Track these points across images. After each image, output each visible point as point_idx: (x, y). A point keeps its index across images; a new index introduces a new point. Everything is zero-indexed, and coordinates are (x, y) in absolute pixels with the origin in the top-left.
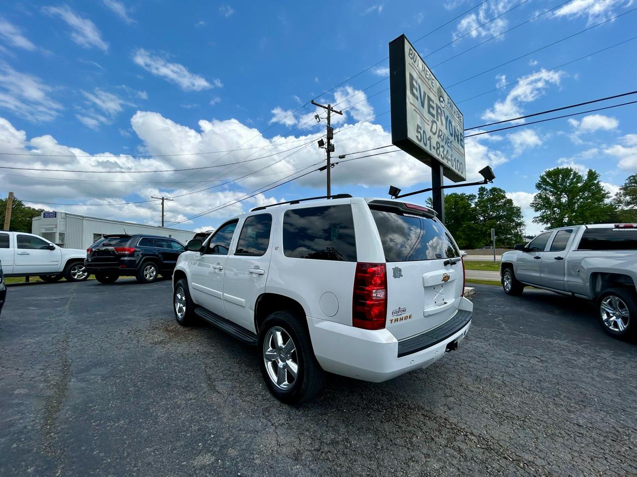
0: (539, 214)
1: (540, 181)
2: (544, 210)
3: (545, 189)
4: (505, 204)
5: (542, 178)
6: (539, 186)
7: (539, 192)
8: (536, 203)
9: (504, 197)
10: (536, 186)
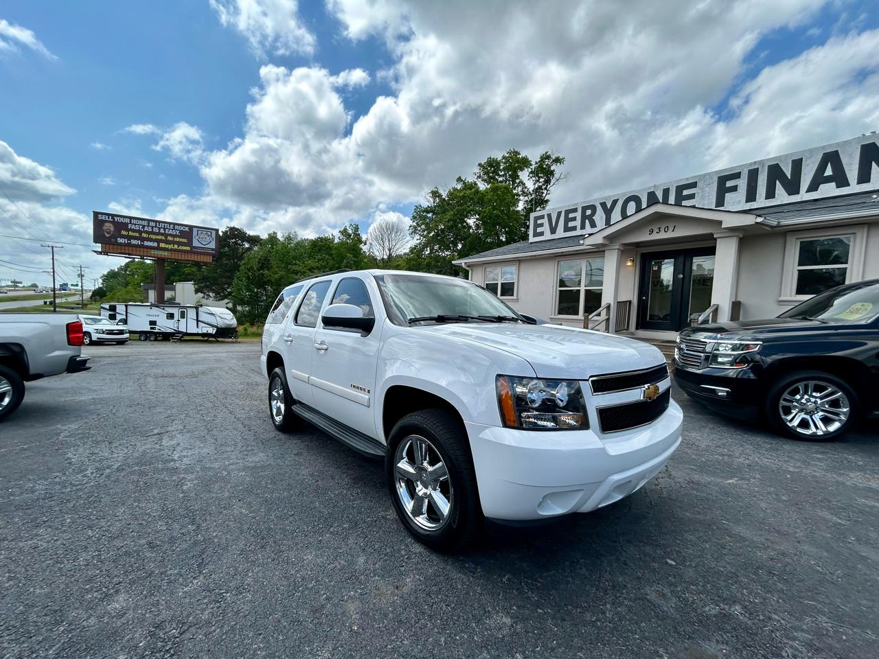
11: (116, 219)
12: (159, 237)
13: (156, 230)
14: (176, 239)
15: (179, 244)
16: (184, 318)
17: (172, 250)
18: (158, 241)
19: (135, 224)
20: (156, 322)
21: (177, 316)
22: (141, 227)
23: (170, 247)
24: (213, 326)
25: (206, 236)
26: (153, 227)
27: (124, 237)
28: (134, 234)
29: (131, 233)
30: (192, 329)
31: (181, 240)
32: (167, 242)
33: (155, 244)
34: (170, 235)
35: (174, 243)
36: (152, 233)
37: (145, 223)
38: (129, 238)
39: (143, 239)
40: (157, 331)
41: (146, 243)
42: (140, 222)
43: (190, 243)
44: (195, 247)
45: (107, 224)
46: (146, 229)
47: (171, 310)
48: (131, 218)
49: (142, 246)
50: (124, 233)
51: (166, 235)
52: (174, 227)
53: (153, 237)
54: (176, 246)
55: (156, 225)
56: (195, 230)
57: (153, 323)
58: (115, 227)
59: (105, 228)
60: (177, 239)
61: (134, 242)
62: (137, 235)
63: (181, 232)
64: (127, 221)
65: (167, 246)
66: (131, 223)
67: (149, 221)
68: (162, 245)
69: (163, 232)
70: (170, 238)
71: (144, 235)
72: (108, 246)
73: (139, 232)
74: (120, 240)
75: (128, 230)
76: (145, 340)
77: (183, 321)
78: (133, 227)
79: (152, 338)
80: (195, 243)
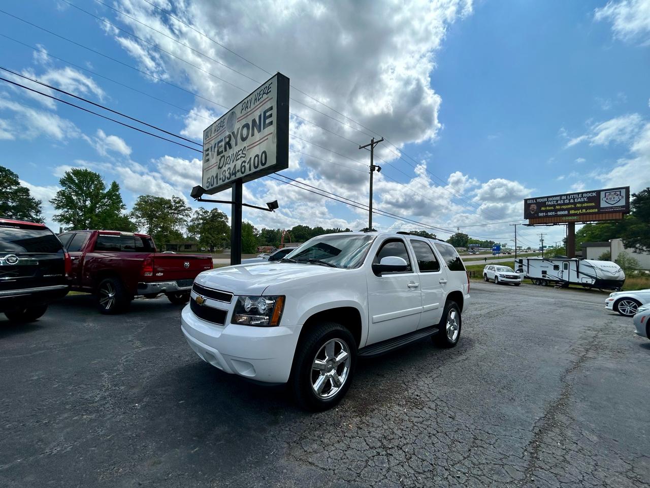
0: (60, 212)
1: (65, 177)
2: (66, 210)
3: (70, 187)
4: (16, 192)
5: (68, 174)
6: (63, 183)
7: (64, 188)
8: (59, 201)
9: (18, 183)
10: (60, 181)
11: (538, 200)
12: (570, 206)
13: (567, 201)
14: (583, 205)
15: (587, 208)
16: (567, 269)
17: (580, 214)
18: (568, 210)
19: (551, 201)
20: (546, 272)
21: (561, 268)
22: (555, 202)
23: (578, 212)
24: (592, 277)
25: (615, 196)
26: (564, 200)
27: (543, 211)
28: (550, 208)
29: (548, 208)
30: (574, 279)
31: (589, 204)
32: (576, 209)
33: (566, 212)
34: (579, 203)
35: (582, 208)
36: (564, 204)
37: (558, 198)
38: (547, 211)
39: (556, 211)
40: (547, 278)
41: (559, 213)
42: (555, 198)
43: (598, 205)
44: (603, 208)
45: (532, 206)
46: (559, 202)
47: (557, 263)
48: (548, 197)
49: (557, 216)
50: (543, 209)
51: (575, 203)
52: (582, 195)
53: (565, 207)
54: (584, 211)
55: (567, 198)
56: (602, 194)
57: (544, 272)
58: (537, 206)
59: (531, 208)
60: (586, 205)
61: (550, 214)
62: (552, 208)
63: (589, 198)
64: (546, 199)
65: (576, 212)
66: (548, 201)
67: (561, 196)
68: (572, 212)
69: (573, 201)
70: (578, 205)
71: (558, 207)
72: (532, 220)
73: (554, 206)
74: (541, 214)
75: (546, 206)
76: (539, 285)
77: (566, 272)
78: (550, 203)
79: (544, 284)
80: (603, 204)
